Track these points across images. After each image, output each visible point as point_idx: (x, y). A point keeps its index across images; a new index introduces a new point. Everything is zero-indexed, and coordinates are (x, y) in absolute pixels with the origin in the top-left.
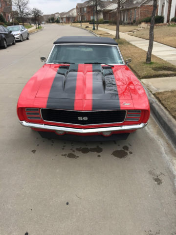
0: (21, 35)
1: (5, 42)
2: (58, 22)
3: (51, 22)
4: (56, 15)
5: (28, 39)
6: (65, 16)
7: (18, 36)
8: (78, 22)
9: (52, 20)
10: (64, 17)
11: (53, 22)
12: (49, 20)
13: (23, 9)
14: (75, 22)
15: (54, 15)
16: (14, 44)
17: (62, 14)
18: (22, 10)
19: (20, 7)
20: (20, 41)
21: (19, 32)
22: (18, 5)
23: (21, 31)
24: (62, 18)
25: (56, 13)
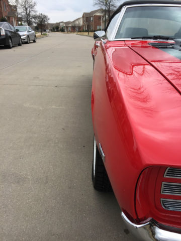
0: (28, 36)
1: (10, 41)
2: (62, 30)
3: (55, 30)
4: (61, 24)
5: (34, 41)
6: (70, 25)
7: (25, 37)
8: (84, 31)
9: (57, 28)
10: (69, 27)
11: (58, 31)
12: (54, 29)
13: (30, 12)
14: (80, 32)
15: (58, 24)
16: (20, 45)
17: (67, 23)
18: (28, 12)
19: (26, 9)
20: (27, 43)
21: (26, 33)
22: (25, 7)
23: (28, 32)
24: (67, 27)
25: (61, 22)
